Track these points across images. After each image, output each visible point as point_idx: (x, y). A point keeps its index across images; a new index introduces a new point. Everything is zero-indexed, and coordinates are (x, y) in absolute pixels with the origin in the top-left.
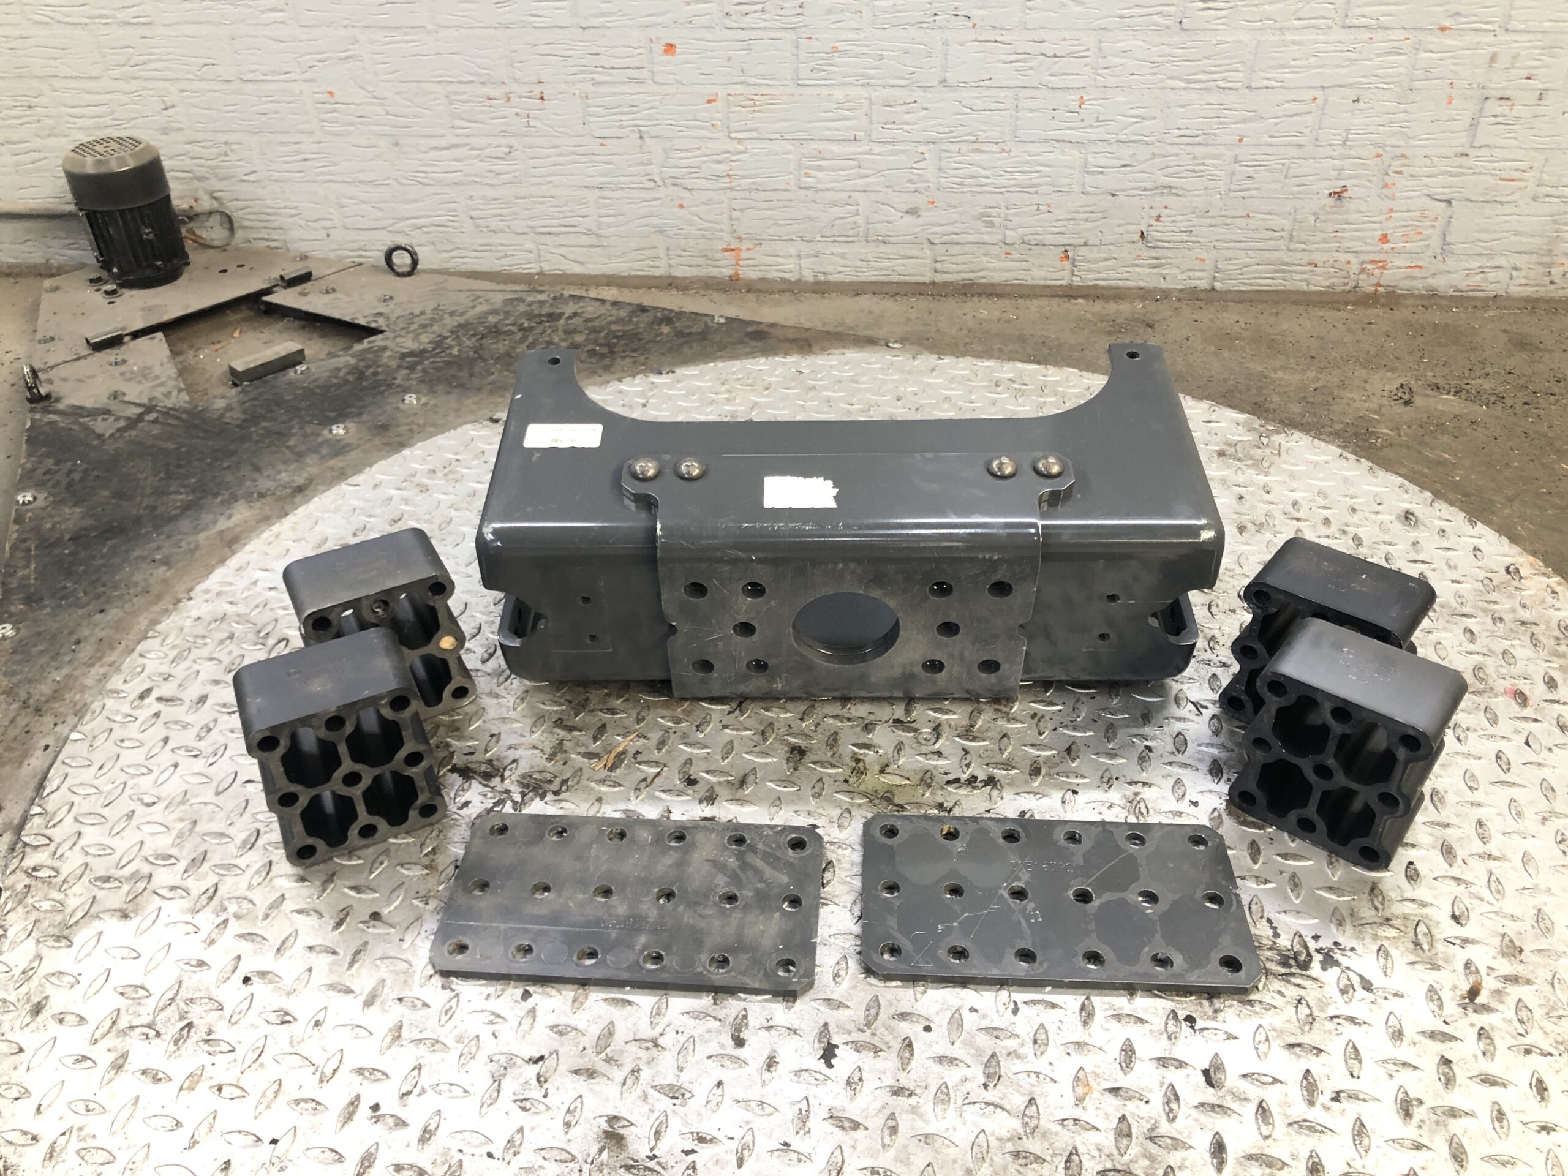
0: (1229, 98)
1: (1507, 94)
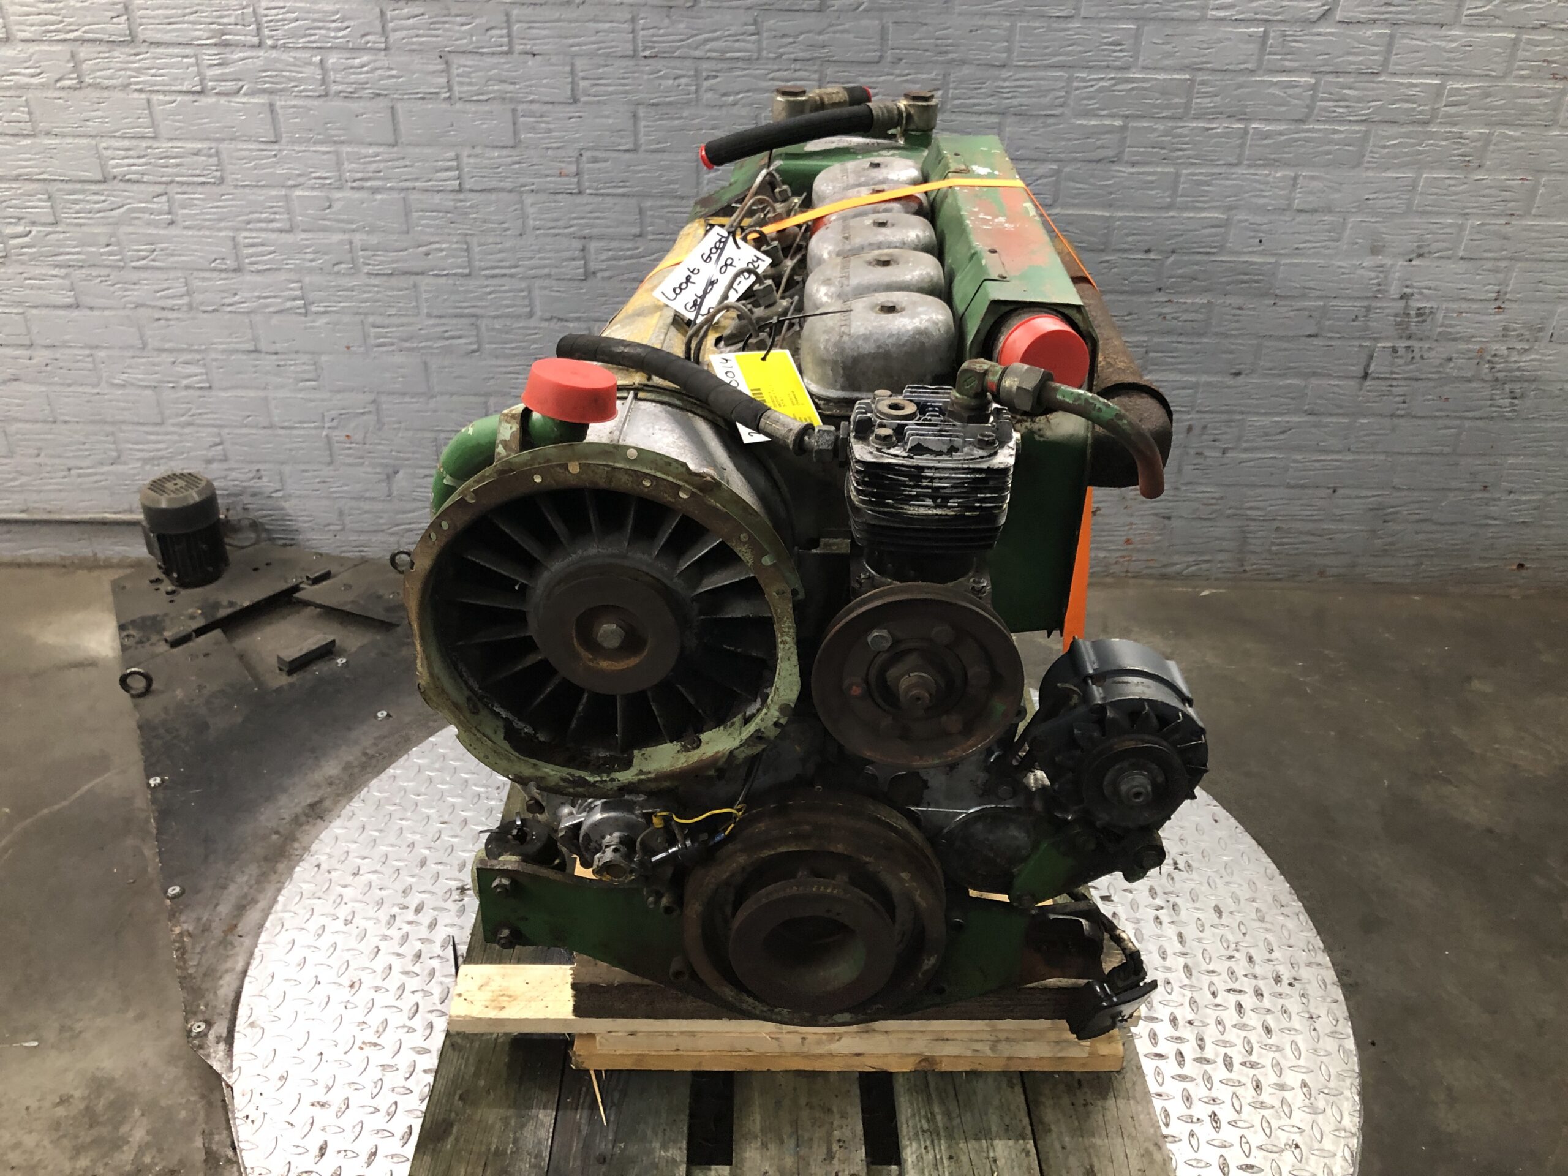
1: (1199, 450)
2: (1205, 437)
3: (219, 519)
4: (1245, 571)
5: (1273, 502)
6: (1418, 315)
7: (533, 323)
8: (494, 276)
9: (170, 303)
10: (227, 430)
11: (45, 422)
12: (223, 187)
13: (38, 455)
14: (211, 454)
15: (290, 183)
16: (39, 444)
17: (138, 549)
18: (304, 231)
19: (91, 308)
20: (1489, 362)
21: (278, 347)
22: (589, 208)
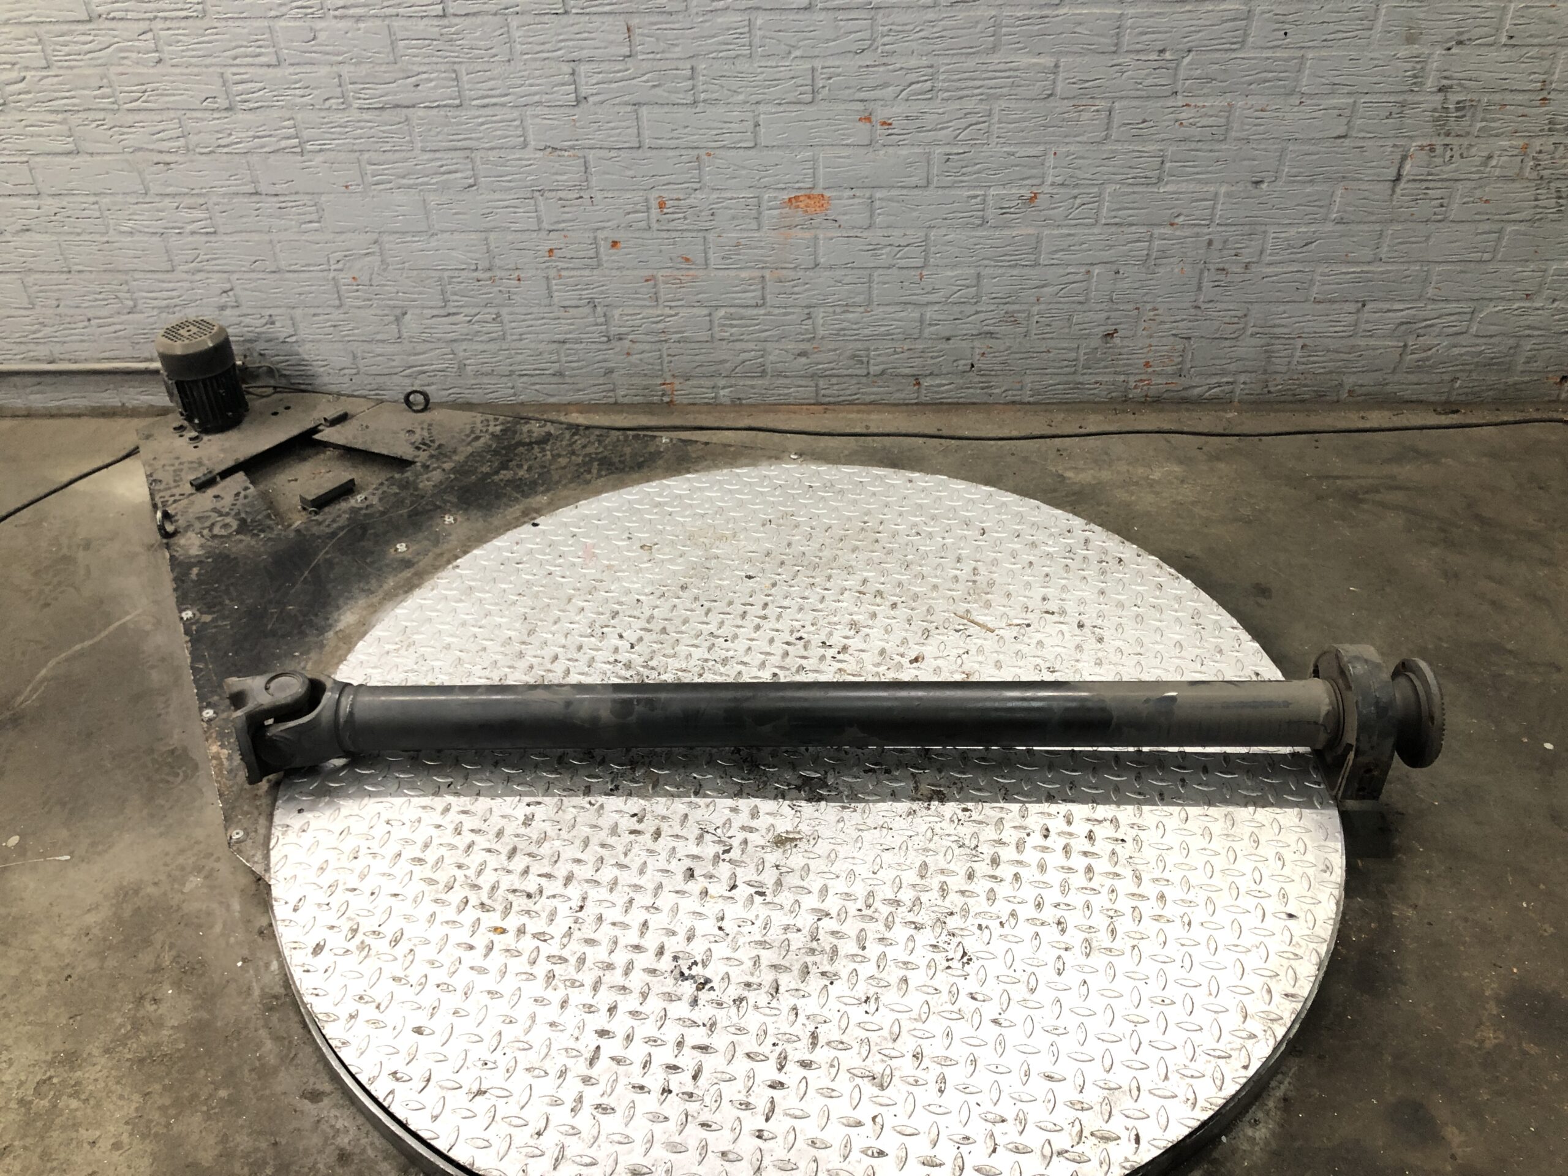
0: (1026, 271)
1: (1221, 266)
2: (1225, 252)
3: (234, 364)
4: (1269, 392)
5: (1301, 319)
6: (1458, 109)
7: (528, 153)
8: (484, 107)
9: (166, 145)
10: (236, 276)
11: (62, 272)
12: (206, 20)
13: (58, 306)
14: (224, 299)
15: (273, 13)
16: (56, 295)
17: (160, 397)
18: (292, 65)
19: (92, 154)
20: (1534, 158)
21: (278, 188)
22: (576, 29)
